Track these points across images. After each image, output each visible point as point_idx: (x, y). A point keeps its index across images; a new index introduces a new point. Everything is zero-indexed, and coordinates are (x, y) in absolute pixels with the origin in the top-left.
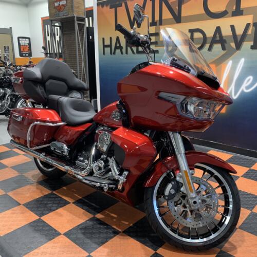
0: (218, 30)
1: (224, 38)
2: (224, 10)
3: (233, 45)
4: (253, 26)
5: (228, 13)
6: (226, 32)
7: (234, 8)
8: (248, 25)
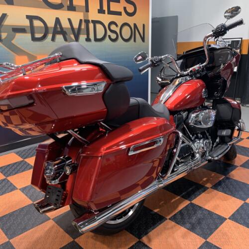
0: (58, 21)
1: (64, 30)
2: (60, 2)
3: (72, 36)
4: (85, 22)
5: (63, 6)
6: (65, 24)
7: (68, 3)
8: (81, 21)
